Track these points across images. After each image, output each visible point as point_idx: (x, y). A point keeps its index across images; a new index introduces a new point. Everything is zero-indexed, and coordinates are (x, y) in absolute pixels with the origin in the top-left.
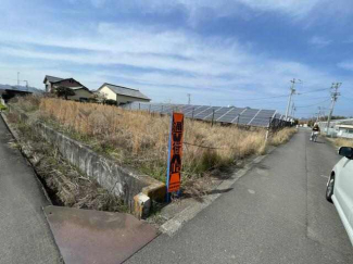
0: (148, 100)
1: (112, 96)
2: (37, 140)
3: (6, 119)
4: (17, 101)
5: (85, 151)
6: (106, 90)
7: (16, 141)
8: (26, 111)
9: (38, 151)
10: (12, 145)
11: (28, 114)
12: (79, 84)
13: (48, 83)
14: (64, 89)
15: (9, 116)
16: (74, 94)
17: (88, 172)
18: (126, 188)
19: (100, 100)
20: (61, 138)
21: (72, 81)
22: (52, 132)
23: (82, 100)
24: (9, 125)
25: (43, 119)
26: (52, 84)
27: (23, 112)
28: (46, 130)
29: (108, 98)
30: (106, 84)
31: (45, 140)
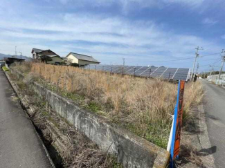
0: (98, 63)
1: (75, 61)
2: (31, 94)
3: (9, 78)
4: (15, 65)
5: (73, 107)
6: (71, 57)
7: (16, 95)
8: (22, 72)
9: (33, 104)
10: (14, 98)
11: (23, 74)
12: (54, 53)
13: (34, 53)
14: (45, 57)
15: (11, 75)
16: (51, 60)
17: (76, 125)
18: (120, 148)
19: (68, 64)
20: (50, 94)
21: (49, 51)
22: (43, 89)
23: (56, 63)
24: (11, 82)
25: (35, 79)
26: (37, 53)
27: (20, 73)
28: (38, 87)
29: (73, 62)
30: (71, 53)
31: (37, 95)
